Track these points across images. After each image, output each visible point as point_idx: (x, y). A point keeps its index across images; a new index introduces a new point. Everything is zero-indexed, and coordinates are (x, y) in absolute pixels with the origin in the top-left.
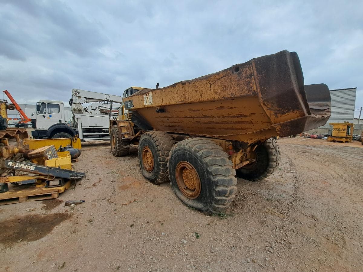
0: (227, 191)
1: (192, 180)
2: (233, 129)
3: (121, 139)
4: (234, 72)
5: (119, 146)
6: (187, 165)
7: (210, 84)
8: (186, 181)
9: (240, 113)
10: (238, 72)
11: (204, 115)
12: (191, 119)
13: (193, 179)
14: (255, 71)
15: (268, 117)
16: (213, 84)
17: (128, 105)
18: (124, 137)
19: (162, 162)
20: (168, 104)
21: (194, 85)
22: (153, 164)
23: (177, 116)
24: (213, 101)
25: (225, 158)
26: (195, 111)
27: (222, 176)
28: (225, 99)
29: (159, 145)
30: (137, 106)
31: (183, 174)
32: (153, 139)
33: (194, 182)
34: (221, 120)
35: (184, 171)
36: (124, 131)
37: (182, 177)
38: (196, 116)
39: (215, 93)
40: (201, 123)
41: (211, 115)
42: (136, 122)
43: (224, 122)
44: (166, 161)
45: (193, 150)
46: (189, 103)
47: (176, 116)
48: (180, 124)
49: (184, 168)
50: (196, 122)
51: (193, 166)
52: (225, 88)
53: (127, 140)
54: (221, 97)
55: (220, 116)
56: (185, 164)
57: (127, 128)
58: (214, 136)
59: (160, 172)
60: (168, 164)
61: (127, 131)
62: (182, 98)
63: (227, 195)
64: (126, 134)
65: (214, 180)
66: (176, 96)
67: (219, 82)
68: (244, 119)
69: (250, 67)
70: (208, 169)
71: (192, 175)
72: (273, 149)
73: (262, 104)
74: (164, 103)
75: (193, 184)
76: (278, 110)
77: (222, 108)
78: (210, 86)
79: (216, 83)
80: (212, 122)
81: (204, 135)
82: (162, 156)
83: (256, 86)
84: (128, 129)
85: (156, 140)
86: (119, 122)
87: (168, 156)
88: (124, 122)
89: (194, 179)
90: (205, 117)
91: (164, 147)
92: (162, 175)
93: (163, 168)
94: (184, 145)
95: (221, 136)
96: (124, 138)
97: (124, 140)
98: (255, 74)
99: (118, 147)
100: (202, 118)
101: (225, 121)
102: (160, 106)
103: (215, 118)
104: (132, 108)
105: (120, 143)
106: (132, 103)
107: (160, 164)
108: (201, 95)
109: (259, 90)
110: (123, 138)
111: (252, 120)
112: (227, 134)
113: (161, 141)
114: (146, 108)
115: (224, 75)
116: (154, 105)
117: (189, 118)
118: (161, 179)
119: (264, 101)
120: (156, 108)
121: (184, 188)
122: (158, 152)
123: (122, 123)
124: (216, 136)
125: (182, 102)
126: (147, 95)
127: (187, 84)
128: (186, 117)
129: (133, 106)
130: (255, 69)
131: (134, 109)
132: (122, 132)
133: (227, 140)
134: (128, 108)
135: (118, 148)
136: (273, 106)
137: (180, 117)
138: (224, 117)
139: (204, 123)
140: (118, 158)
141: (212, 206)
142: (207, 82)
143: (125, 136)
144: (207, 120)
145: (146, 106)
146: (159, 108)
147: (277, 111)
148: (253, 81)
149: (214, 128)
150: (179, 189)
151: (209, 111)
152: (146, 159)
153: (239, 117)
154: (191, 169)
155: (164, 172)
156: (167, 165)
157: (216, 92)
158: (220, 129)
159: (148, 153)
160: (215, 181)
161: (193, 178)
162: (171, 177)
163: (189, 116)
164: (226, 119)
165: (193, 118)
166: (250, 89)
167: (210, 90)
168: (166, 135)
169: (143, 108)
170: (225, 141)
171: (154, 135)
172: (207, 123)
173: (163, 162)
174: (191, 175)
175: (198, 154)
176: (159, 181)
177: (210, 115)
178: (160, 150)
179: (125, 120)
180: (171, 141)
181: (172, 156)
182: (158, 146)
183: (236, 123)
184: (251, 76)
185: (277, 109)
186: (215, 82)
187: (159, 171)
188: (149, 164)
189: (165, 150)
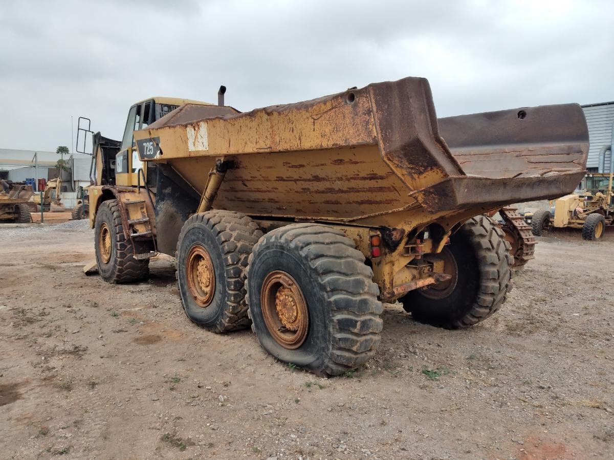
0: (357, 322)
1: (293, 309)
2: (370, 202)
3: (129, 236)
4: (348, 102)
5: (123, 255)
6: (283, 278)
7: (314, 119)
8: (282, 315)
9: (372, 172)
10: (353, 103)
11: (315, 177)
12: (291, 185)
13: (295, 307)
14: (374, 105)
15: (401, 180)
16: (318, 119)
17: (147, 148)
18: (135, 232)
19: (232, 278)
20: (240, 152)
21: (288, 118)
22: (212, 287)
23: (263, 177)
24: (321, 151)
25: (354, 260)
26: (296, 167)
27: (345, 292)
28: (338, 149)
29: (226, 241)
30: (169, 154)
31: (277, 301)
32: (212, 228)
33: (297, 313)
34: (345, 185)
35: (278, 294)
36: (136, 216)
37: (275, 305)
38: (300, 177)
39: (322, 136)
40: (312, 192)
41: (327, 177)
42: (170, 191)
43: (351, 190)
44: (242, 275)
45: (292, 245)
46: (280, 152)
47: (260, 177)
48: (272, 196)
49: (277, 287)
50: (302, 190)
51: (293, 279)
52: (336, 129)
53: (143, 239)
54: (330, 144)
55: (341, 178)
56: (279, 276)
57: (142, 208)
58: (342, 221)
59: (228, 303)
60: (246, 282)
61: (144, 217)
62: (269, 143)
63: (356, 331)
64: (140, 223)
65: (329, 300)
66: (257, 137)
67: (327, 116)
68: (381, 183)
69: (367, 97)
70: (320, 280)
71: (293, 298)
72: (488, 249)
73: (385, 159)
74: (233, 150)
75: (296, 318)
76: (412, 168)
77: (341, 162)
78: (314, 122)
79: (323, 118)
80: (331, 190)
81: (323, 218)
82: (233, 264)
83: (376, 128)
84: (145, 210)
85: (219, 230)
86: (120, 192)
87: (245, 265)
88: (133, 192)
89: (297, 307)
90: (317, 179)
91: (239, 245)
92: (234, 307)
93: (237, 292)
94: (276, 238)
95: (355, 218)
96: (135, 235)
97: (136, 240)
98: (375, 110)
99: (120, 258)
100: (313, 181)
101: (353, 188)
102: (226, 156)
103: (333, 182)
104: (158, 156)
105: (126, 247)
106: (157, 145)
107: (229, 284)
108: (300, 139)
109: (380, 136)
110: (132, 235)
111: (394, 185)
112: (363, 213)
113: (232, 233)
114: (192, 157)
115: (334, 105)
116: (212, 153)
117: (287, 182)
118: (230, 317)
119: (386, 155)
120: (217, 159)
121: (279, 330)
122: (223, 257)
123: (128, 193)
124: (345, 219)
125: (268, 150)
126: (196, 129)
127: (275, 114)
128: (280, 179)
129: (161, 153)
130: (373, 101)
131: (164, 159)
132: (128, 218)
133: (372, 229)
134: (147, 156)
135: (119, 260)
136: (402, 162)
137: (270, 180)
138: (348, 180)
139: (318, 192)
140: (120, 286)
141: (329, 355)
142: (308, 115)
143: (138, 227)
144: (321, 186)
145: (192, 155)
146: (222, 159)
147: (410, 170)
148: (373, 120)
149: (337, 203)
150: (269, 335)
151: (321, 167)
152: (195, 277)
153: (371, 179)
154: (289, 285)
155: (238, 303)
156: (243, 285)
157: (323, 134)
158: (349, 203)
159: (202, 263)
160: (330, 302)
161: (295, 305)
162: (252, 311)
163: (287, 178)
164: (353, 184)
165: (296, 181)
166: (369, 133)
167: (314, 130)
168: (243, 219)
169: (185, 158)
170: (368, 229)
171: (216, 220)
172: (323, 192)
173: (236, 279)
174: (291, 299)
175: (301, 253)
176: (226, 325)
177: (324, 176)
178: (229, 252)
179: (135, 187)
180: (255, 233)
181: (253, 264)
182: (226, 244)
183: (371, 190)
184: (369, 112)
185: (409, 166)
186: (321, 117)
187: (226, 299)
188: (204, 288)
189: (241, 252)
